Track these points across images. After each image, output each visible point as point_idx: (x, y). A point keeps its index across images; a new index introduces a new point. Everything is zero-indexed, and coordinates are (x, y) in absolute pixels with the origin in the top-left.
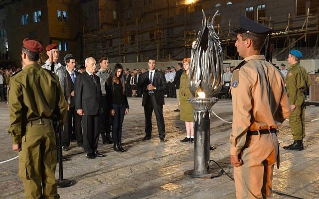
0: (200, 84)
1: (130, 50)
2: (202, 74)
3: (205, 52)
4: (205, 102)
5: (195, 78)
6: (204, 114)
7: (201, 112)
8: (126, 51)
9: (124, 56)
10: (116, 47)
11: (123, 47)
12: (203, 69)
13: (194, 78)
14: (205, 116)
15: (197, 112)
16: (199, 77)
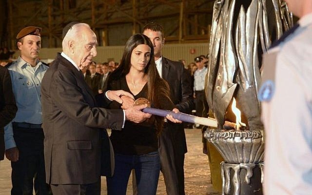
0: (236, 94)
1: (117, 16)
2: (238, 68)
3: (246, 11)
4: (249, 141)
5: (223, 78)
6: (249, 174)
7: (241, 168)
8: (107, 18)
9: (102, 29)
10: (85, 9)
11: (101, 10)
12: (242, 55)
13: (218, 78)
14: (250, 179)
15: (231, 169)
16: (231, 75)
